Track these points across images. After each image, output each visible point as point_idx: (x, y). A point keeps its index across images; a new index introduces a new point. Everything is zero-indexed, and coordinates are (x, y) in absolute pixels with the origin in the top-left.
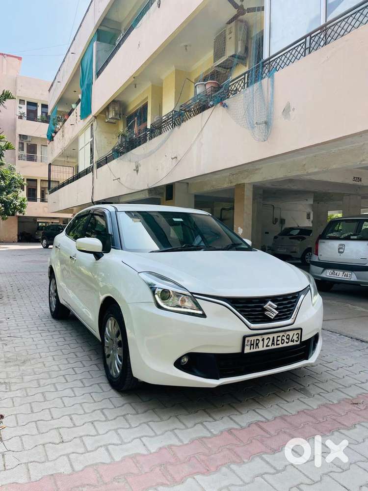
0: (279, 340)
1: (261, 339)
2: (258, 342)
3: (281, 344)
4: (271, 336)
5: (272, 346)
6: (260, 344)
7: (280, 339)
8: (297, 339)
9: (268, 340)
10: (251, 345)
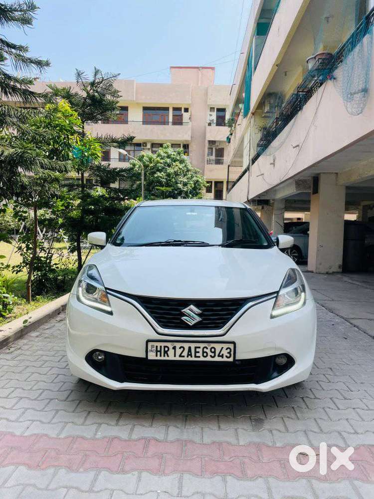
0: (198, 352)
1: (171, 347)
2: (166, 349)
3: (202, 357)
4: (186, 346)
5: (188, 357)
6: (171, 352)
7: (200, 350)
8: (228, 355)
9: (182, 349)
10: (157, 351)
